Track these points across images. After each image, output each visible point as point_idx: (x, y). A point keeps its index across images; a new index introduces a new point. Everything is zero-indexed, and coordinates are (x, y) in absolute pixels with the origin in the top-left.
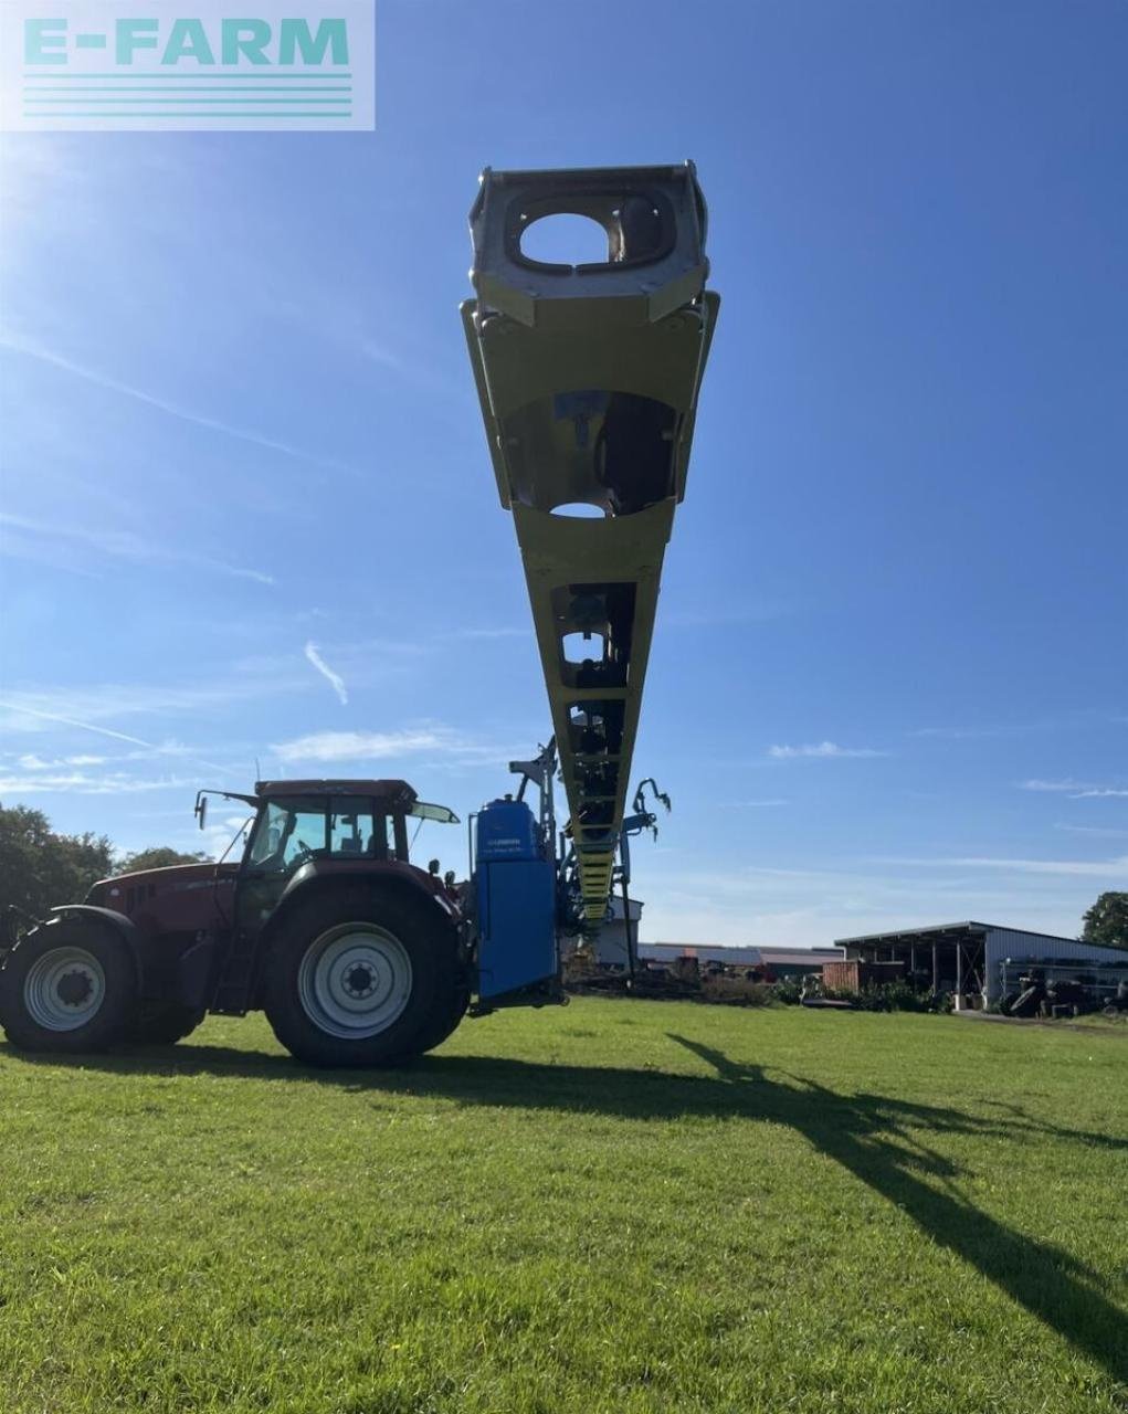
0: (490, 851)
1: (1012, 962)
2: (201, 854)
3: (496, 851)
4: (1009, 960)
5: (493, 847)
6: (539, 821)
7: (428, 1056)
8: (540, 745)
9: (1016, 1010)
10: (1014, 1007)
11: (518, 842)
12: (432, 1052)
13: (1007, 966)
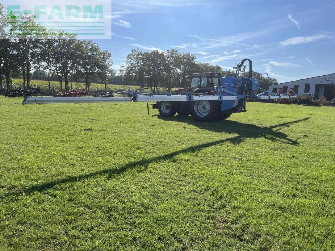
5: (224, 85)
7: (225, 120)
12: (226, 119)
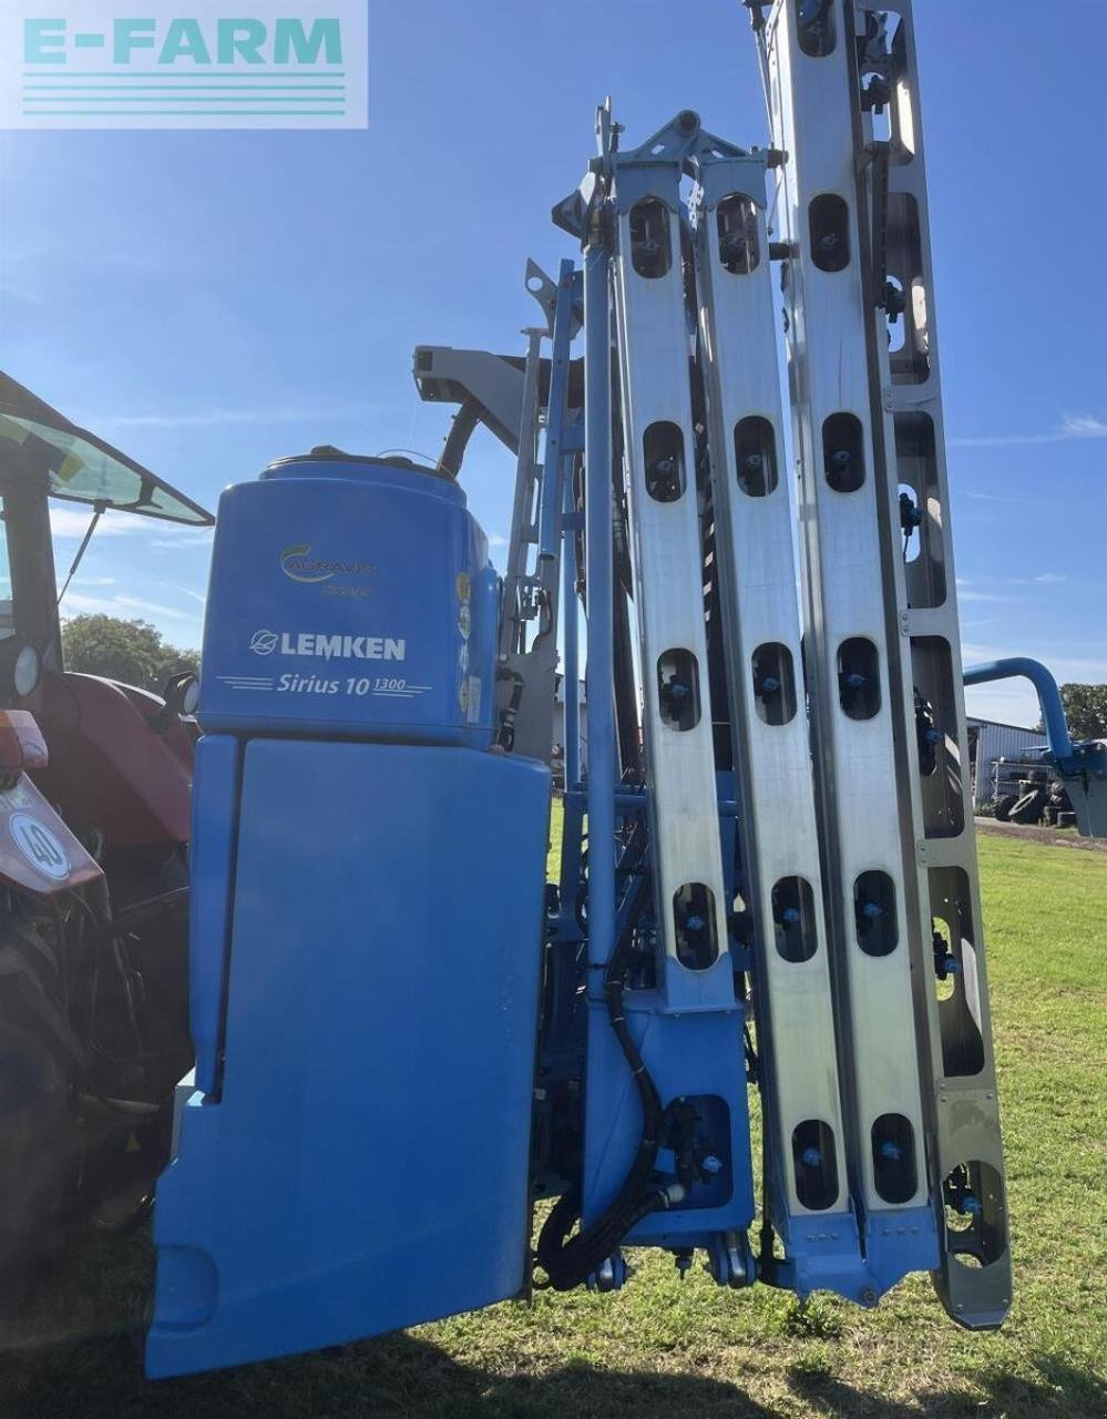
0: (261, 684)
1: (1005, 761)
2: (140, 622)
3: (287, 683)
4: (1002, 759)
5: (276, 665)
6: (502, 571)
8: (533, 270)
9: (1015, 815)
10: (1013, 811)
11: (396, 649)
13: (1000, 766)
